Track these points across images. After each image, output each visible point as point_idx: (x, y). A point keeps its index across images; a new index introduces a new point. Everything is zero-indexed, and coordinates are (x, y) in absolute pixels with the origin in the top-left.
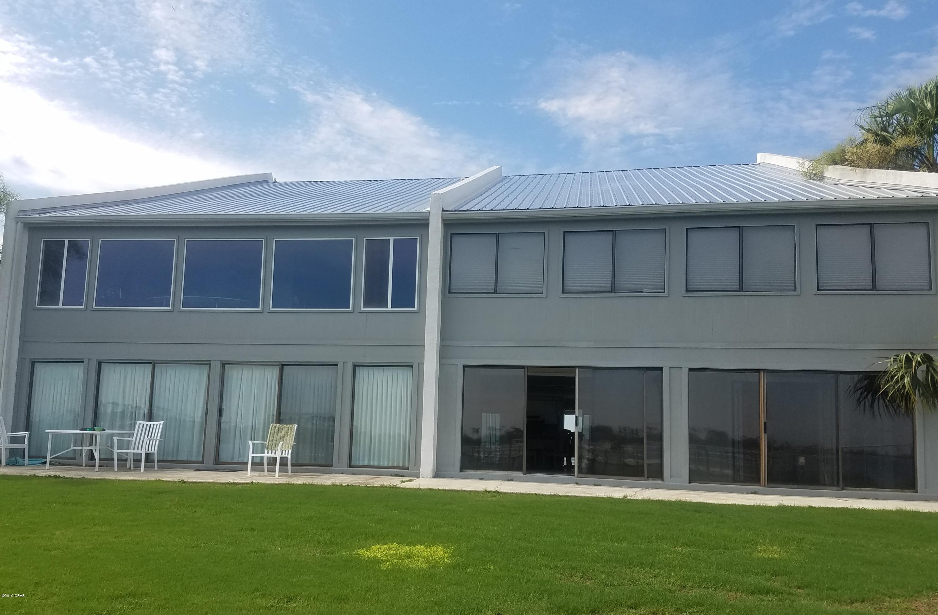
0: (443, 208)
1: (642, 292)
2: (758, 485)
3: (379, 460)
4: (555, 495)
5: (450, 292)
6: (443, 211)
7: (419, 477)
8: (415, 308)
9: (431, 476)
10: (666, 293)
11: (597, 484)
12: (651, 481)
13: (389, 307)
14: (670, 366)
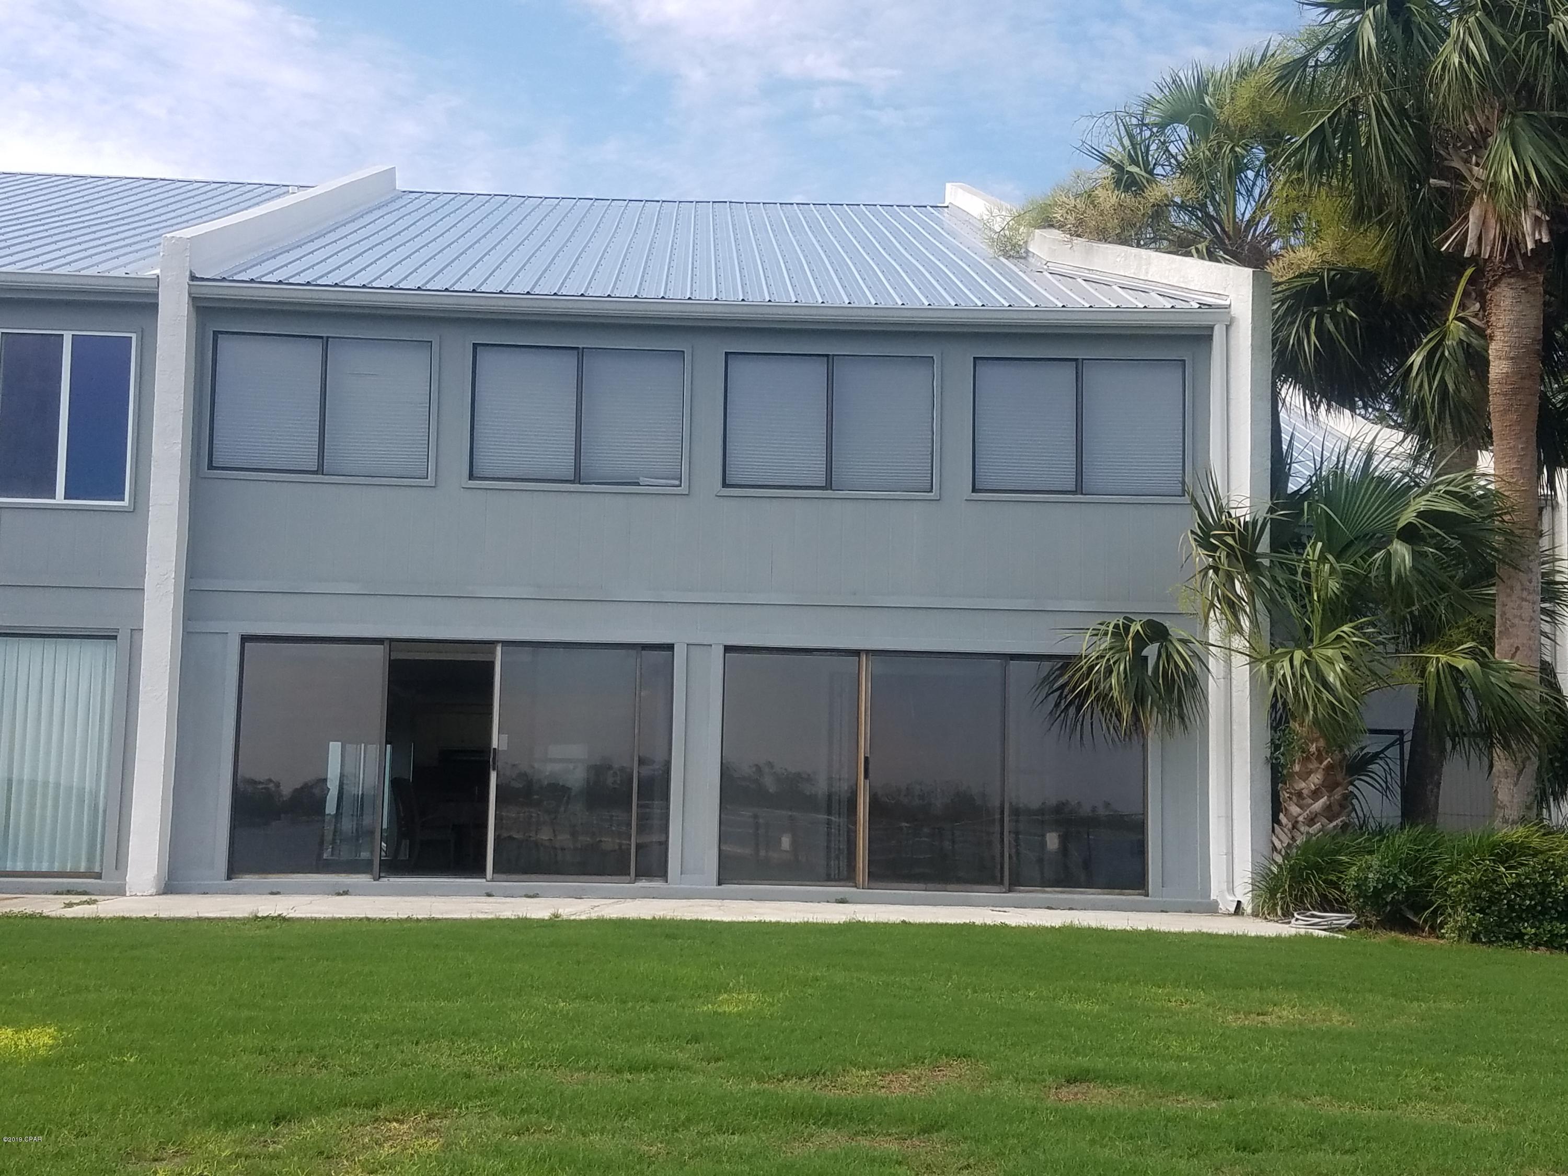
0: (193, 271)
1: (638, 484)
2: (851, 884)
3: (28, 859)
4: (409, 919)
5: (211, 467)
6: (193, 278)
7: (125, 895)
8: (124, 500)
9: (153, 891)
10: (683, 489)
11: (532, 894)
12: (643, 884)
13: (60, 497)
14: (687, 642)
